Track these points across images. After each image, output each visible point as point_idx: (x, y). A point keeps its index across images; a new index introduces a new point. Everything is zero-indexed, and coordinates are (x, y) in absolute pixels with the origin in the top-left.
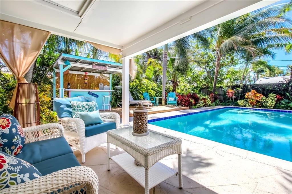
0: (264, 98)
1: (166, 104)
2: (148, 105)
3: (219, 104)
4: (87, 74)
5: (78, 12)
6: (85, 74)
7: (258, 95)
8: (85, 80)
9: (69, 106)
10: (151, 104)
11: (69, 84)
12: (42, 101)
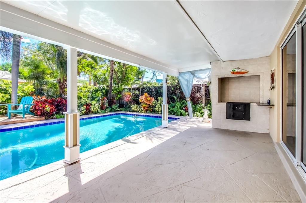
0: (155, 101)
3: (117, 109)
7: (150, 98)
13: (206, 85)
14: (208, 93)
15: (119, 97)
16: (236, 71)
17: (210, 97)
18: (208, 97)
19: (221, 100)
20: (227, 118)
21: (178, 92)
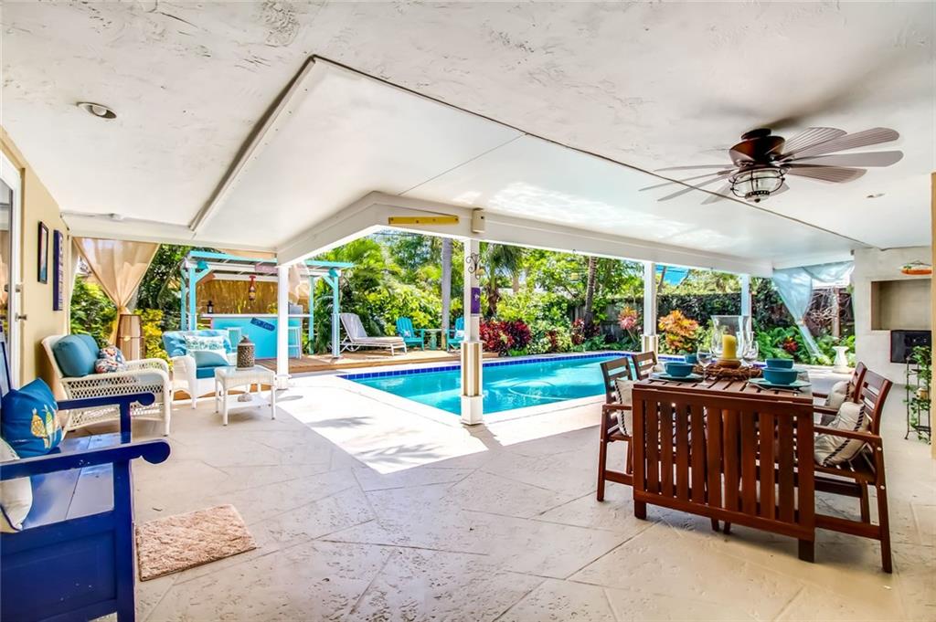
0: (700, 329)
1: (438, 344)
2: (393, 347)
3: (602, 346)
4: (255, 280)
5: (190, 227)
6: (250, 279)
7: (686, 323)
8: (250, 291)
9: (182, 342)
10: (405, 346)
11: (210, 304)
12: (151, 336)
13: (842, 292)
14: (847, 311)
15: (602, 320)
16: (914, 268)
17: (853, 321)
18: (849, 321)
19: (878, 324)
20: (892, 361)
21: (761, 307)
